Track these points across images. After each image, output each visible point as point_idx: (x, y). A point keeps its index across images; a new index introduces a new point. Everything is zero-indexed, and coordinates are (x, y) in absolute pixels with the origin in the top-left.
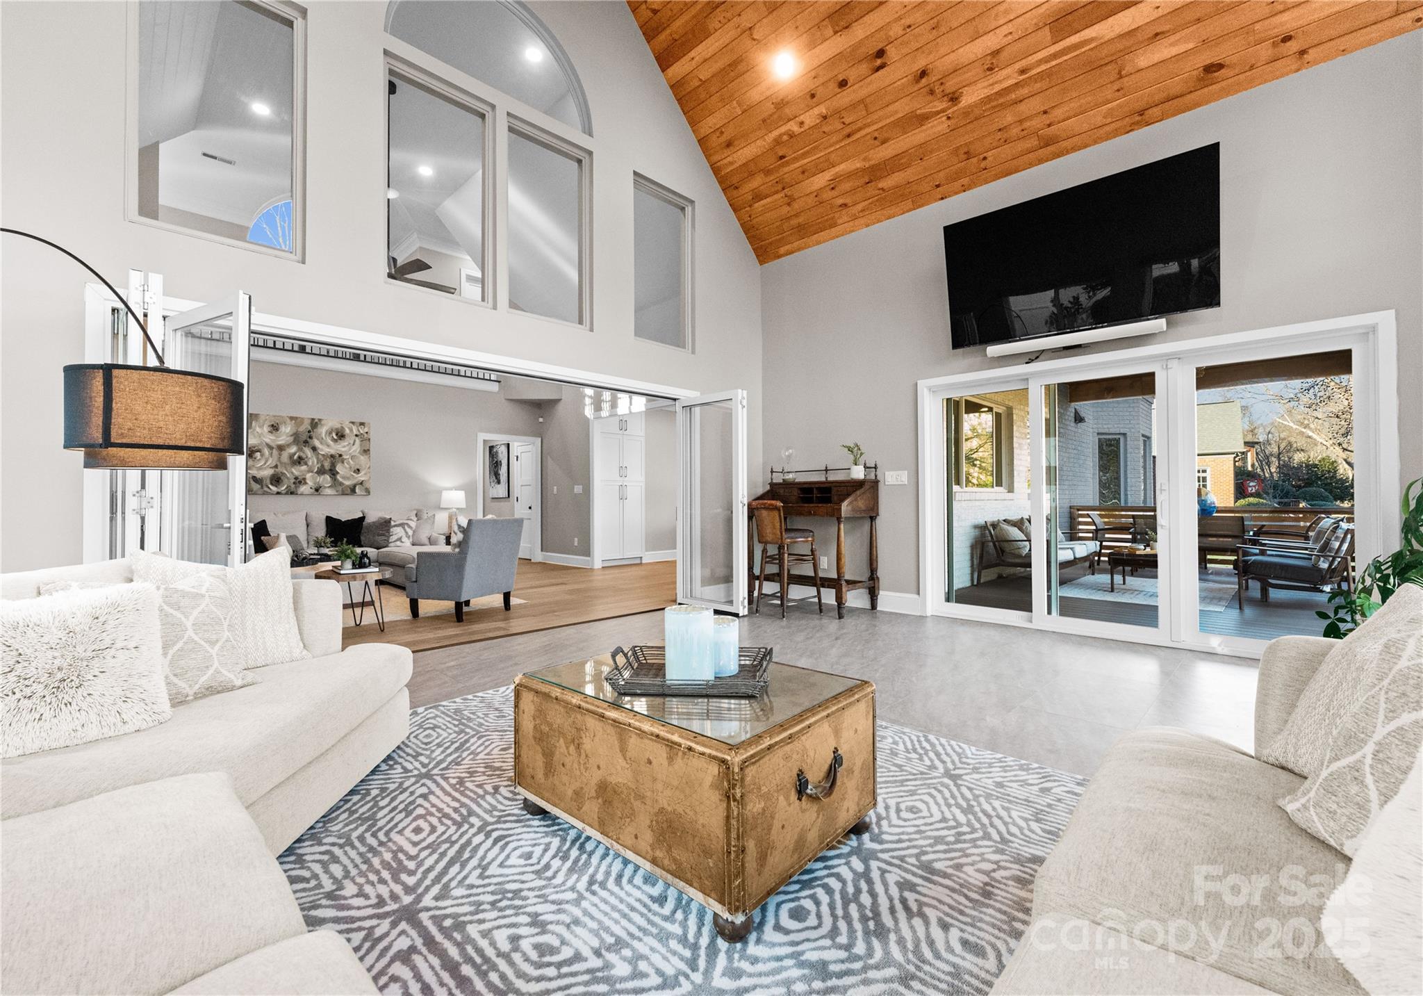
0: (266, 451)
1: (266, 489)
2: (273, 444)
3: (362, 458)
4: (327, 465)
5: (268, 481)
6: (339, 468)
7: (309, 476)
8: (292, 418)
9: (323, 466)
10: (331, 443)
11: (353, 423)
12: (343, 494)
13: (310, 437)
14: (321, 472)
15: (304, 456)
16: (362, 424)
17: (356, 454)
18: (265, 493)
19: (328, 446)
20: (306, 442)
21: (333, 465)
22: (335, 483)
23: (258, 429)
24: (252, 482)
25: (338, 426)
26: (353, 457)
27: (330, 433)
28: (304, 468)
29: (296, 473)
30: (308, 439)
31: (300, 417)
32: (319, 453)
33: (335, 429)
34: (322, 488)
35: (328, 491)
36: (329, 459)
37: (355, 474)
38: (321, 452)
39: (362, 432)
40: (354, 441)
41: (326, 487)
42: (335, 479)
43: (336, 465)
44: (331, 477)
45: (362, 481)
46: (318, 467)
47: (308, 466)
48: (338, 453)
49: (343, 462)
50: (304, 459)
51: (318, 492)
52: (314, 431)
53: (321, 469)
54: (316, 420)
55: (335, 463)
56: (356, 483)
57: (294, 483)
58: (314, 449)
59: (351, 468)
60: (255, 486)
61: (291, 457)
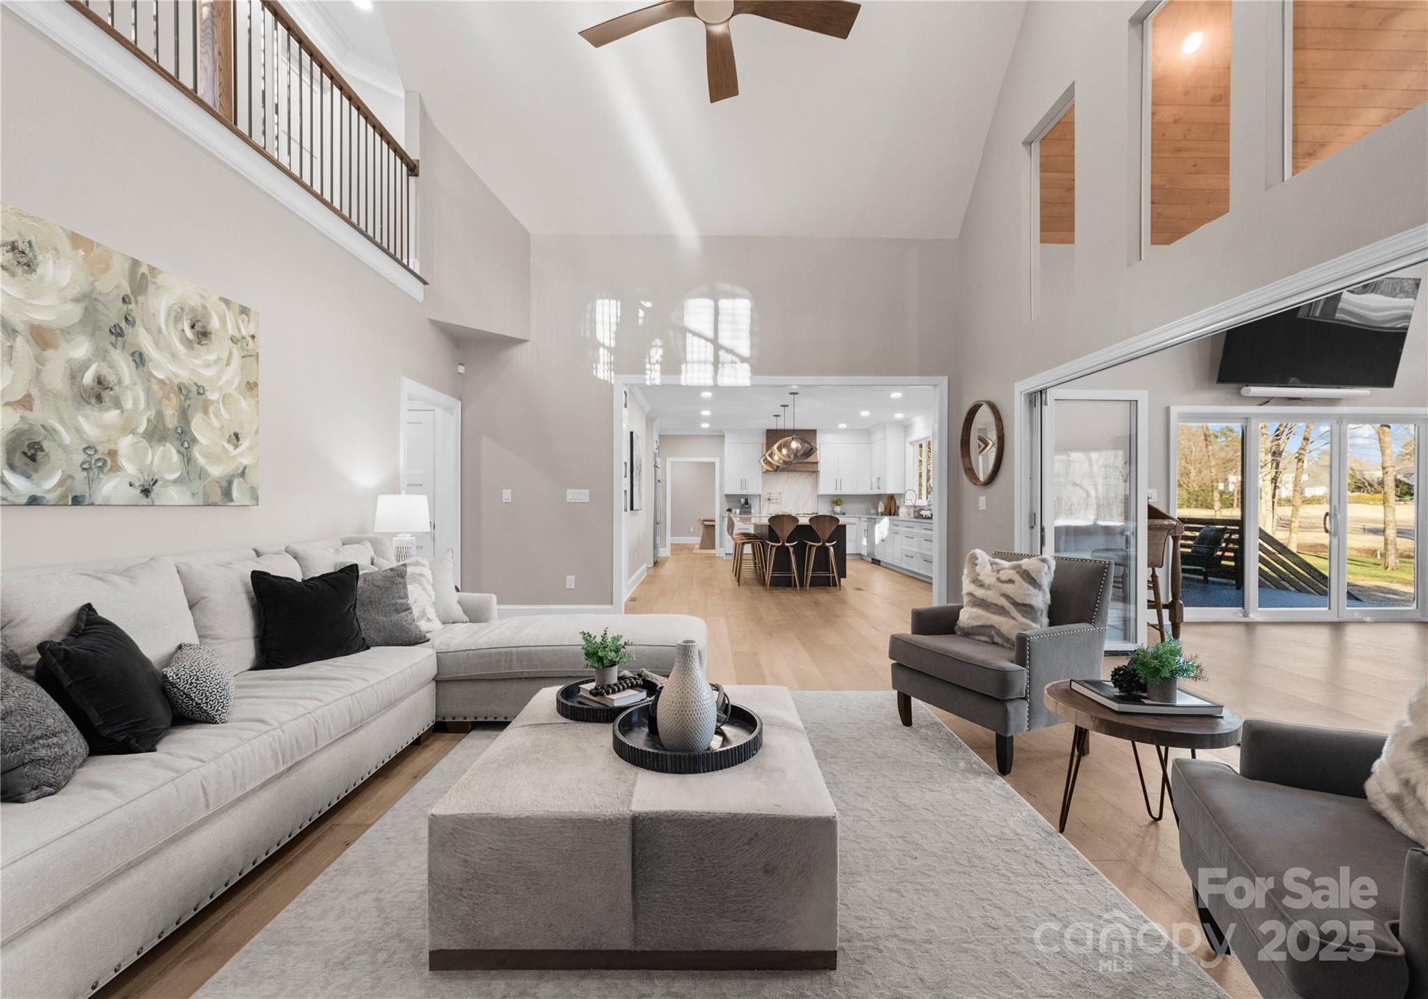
2: (20, 321)
3: (244, 403)
4: (171, 418)
6: (198, 426)
7: (125, 444)
8: (74, 241)
9: (160, 415)
10: (176, 342)
11: (227, 302)
12: (208, 504)
13: (129, 321)
14: (156, 434)
15: (111, 378)
16: (244, 311)
17: (232, 389)
19: (174, 356)
20: (116, 333)
21: (184, 416)
22: (190, 471)
25: (195, 301)
26: (226, 398)
27: (177, 319)
28: (111, 416)
29: (90, 434)
30: (123, 324)
31: (99, 245)
32: (151, 374)
33: (187, 309)
34: (157, 485)
35: (172, 495)
36: (174, 399)
37: (230, 448)
38: (155, 373)
39: (244, 333)
40: (230, 355)
41: (167, 483)
42: (187, 459)
43: (189, 417)
44: (179, 452)
45: (245, 468)
46: (149, 421)
47: (123, 411)
48: (196, 384)
49: (206, 412)
50: (111, 389)
51: (147, 496)
52: (137, 303)
53: (156, 427)
54: (144, 269)
55: (189, 413)
56: (232, 473)
57: (85, 465)
58: (138, 359)
59: (222, 429)
61: (76, 375)
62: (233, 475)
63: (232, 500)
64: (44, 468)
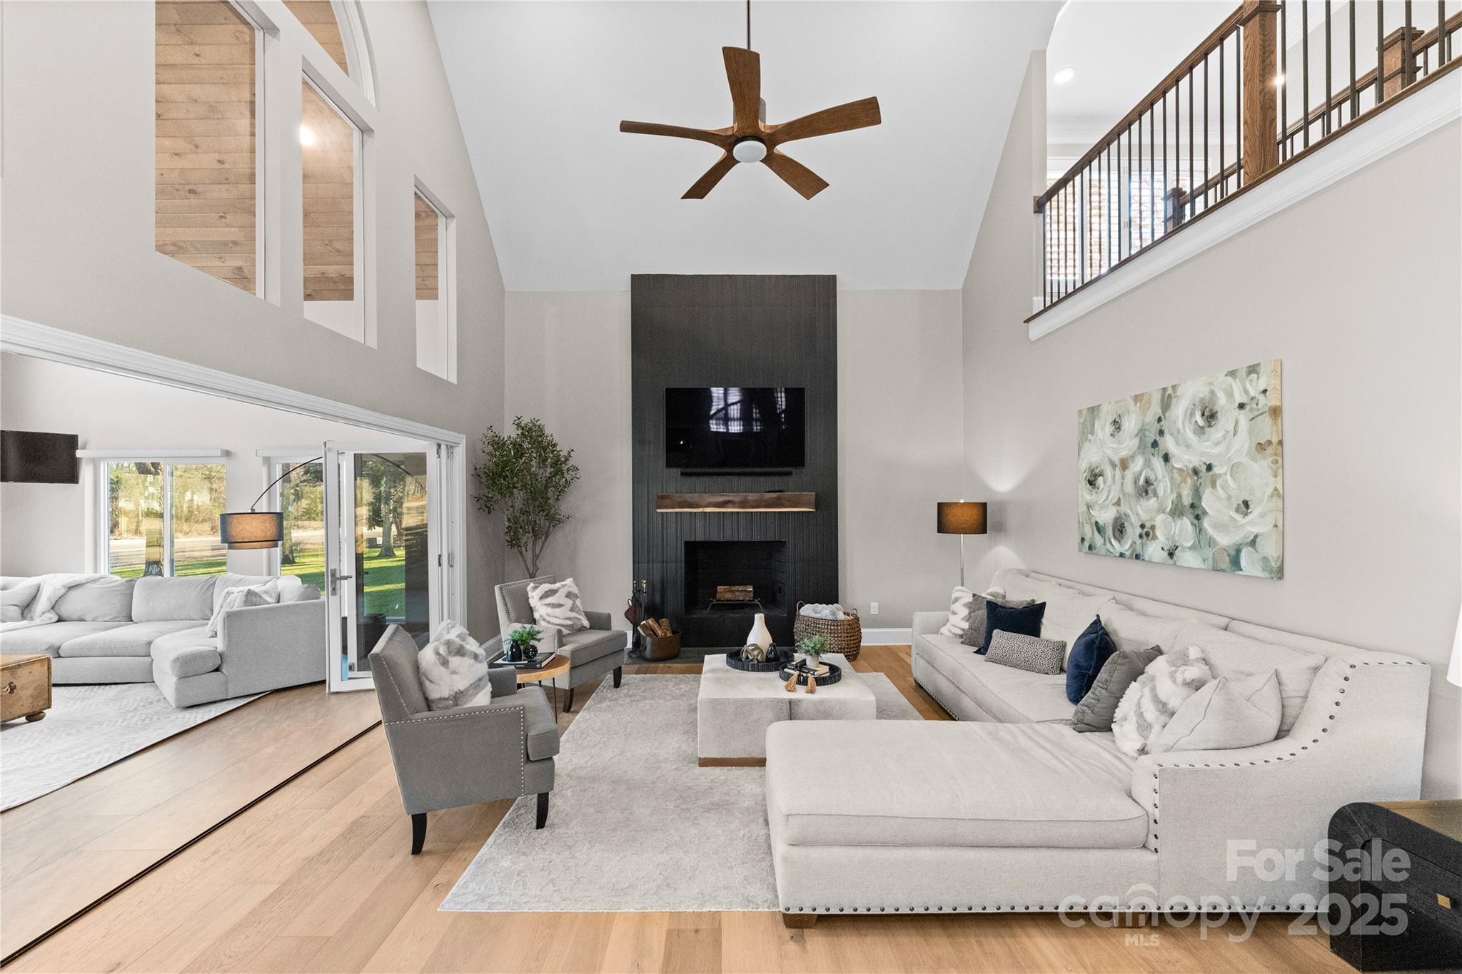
0: (1109, 473)
1: (1108, 546)
2: (1116, 460)
3: (1255, 466)
4: (1187, 494)
5: (1111, 532)
6: (1207, 502)
7: (1160, 520)
8: (1137, 399)
9: (1179, 496)
10: (1190, 435)
11: (1232, 374)
12: (1216, 569)
13: (1161, 433)
14: (1177, 512)
15: (1152, 478)
16: (1253, 369)
17: (1242, 459)
19: (1188, 446)
20: (1155, 444)
21: (1197, 493)
22: (1202, 540)
23: (1100, 434)
24: (1096, 532)
25: (1206, 391)
26: (1234, 469)
27: (1192, 415)
28: (1153, 502)
29: (1144, 517)
30: (1158, 439)
31: (1146, 393)
32: (1173, 466)
33: (1197, 403)
34: (1178, 549)
35: (1188, 559)
36: (1189, 480)
37: (1238, 517)
38: (1175, 465)
39: (1252, 393)
40: (1237, 423)
41: (1184, 550)
42: (1200, 530)
43: (1201, 494)
44: (1192, 524)
45: (1256, 537)
46: (1173, 501)
47: (1158, 498)
48: (1205, 464)
49: (1214, 485)
50: (1152, 484)
51: (1172, 558)
52: (1165, 419)
53: (1177, 505)
54: (1169, 391)
55: (1201, 490)
56: (1241, 542)
57: (1141, 536)
58: (1166, 458)
59: (1229, 497)
60: (1098, 540)
61: (1136, 481)
62: (1241, 544)
63: (1241, 570)
64: (1125, 537)
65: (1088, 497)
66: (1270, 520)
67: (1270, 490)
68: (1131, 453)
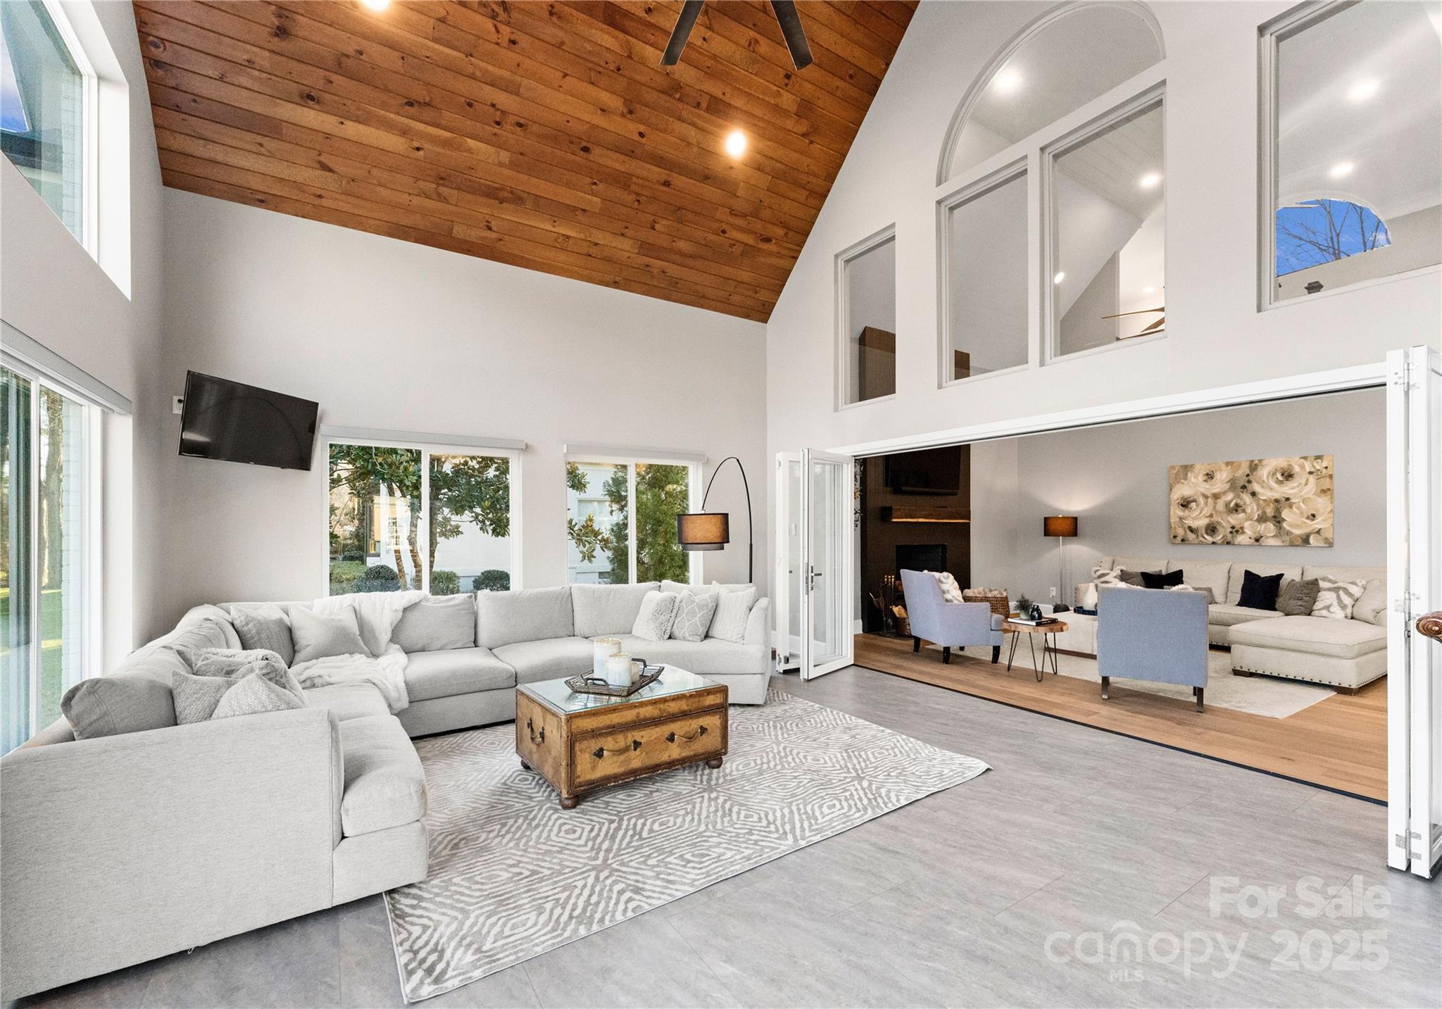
0: (1202, 501)
1: (1201, 539)
2: (1209, 494)
3: (1319, 500)
4: (1270, 511)
5: (1204, 531)
6: (1285, 514)
7: (1247, 524)
8: (1227, 464)
9: (1264, 512)
10: (1273, 483)
12: (1292, 545)
13: (1249, 482)
14: (1262, 519)
15: (1242, 503)
16: (1318, 457)
17: (1310, 496)
18: (1201, 543)
19: (1271, 489)
20: (1244, 487)
21: (1278, 511)
22: (1281, 532)
23: (1193, 480)
24: (1189, 532)
25: (1285, 464)
26: (1305, 500)
27: (1274, 474)
28: (1242, 515)
29: (1234, 522)
30: (1246, 484)
31: (1236, 461)
32: (1259, 498)
33: (1278, 469)
34: (1263, 537)
35: (1271, 541)
36: (1271, 505)
37: (1308, 521)
39: (1318, 467)
40: (1307, 480)
41: (1267, 537)
42: (1280, 528)
43: (1281, 511)
44: (1274, 525)
45: (1320, 529)
46: (1258, 515)
47: (1246, 513)
48: (1284, 497)
49: (1290, 507)
50: (1241, 507)
51: (1258, 542)
52: (1252, 475)
53: (1262, 516)
54: (1256, 462)
55: (1281, 509)
56: (1309, 532)
57: (1231, 532)
58: (1254, 494)
59: (1302, 513)
60: (1191, 536)
61: (1227, 505)
63: (1310, 544)
64: (1217, 534)
65: (1181, 514)
66: (1330, 522)
67: (1329, 509)
68: (1224, 490)
